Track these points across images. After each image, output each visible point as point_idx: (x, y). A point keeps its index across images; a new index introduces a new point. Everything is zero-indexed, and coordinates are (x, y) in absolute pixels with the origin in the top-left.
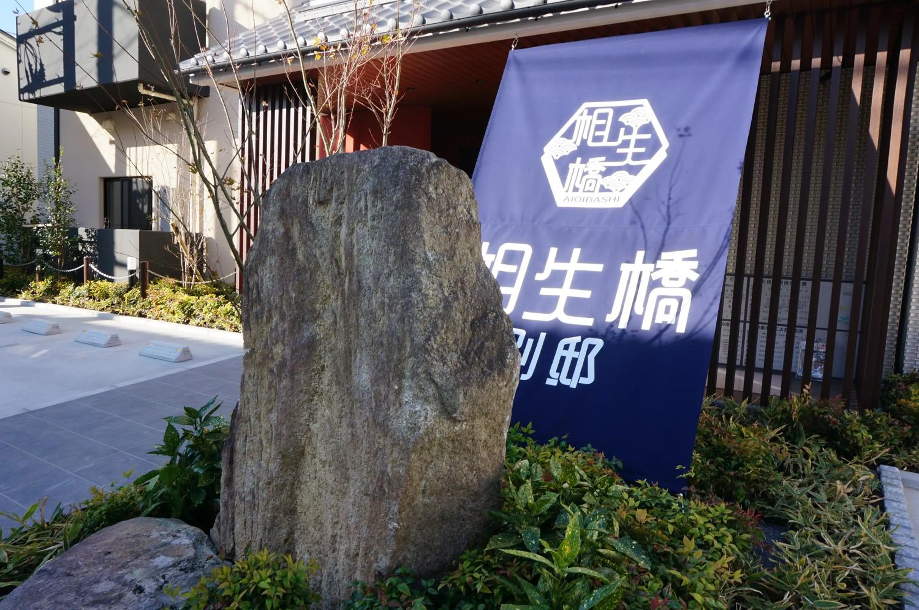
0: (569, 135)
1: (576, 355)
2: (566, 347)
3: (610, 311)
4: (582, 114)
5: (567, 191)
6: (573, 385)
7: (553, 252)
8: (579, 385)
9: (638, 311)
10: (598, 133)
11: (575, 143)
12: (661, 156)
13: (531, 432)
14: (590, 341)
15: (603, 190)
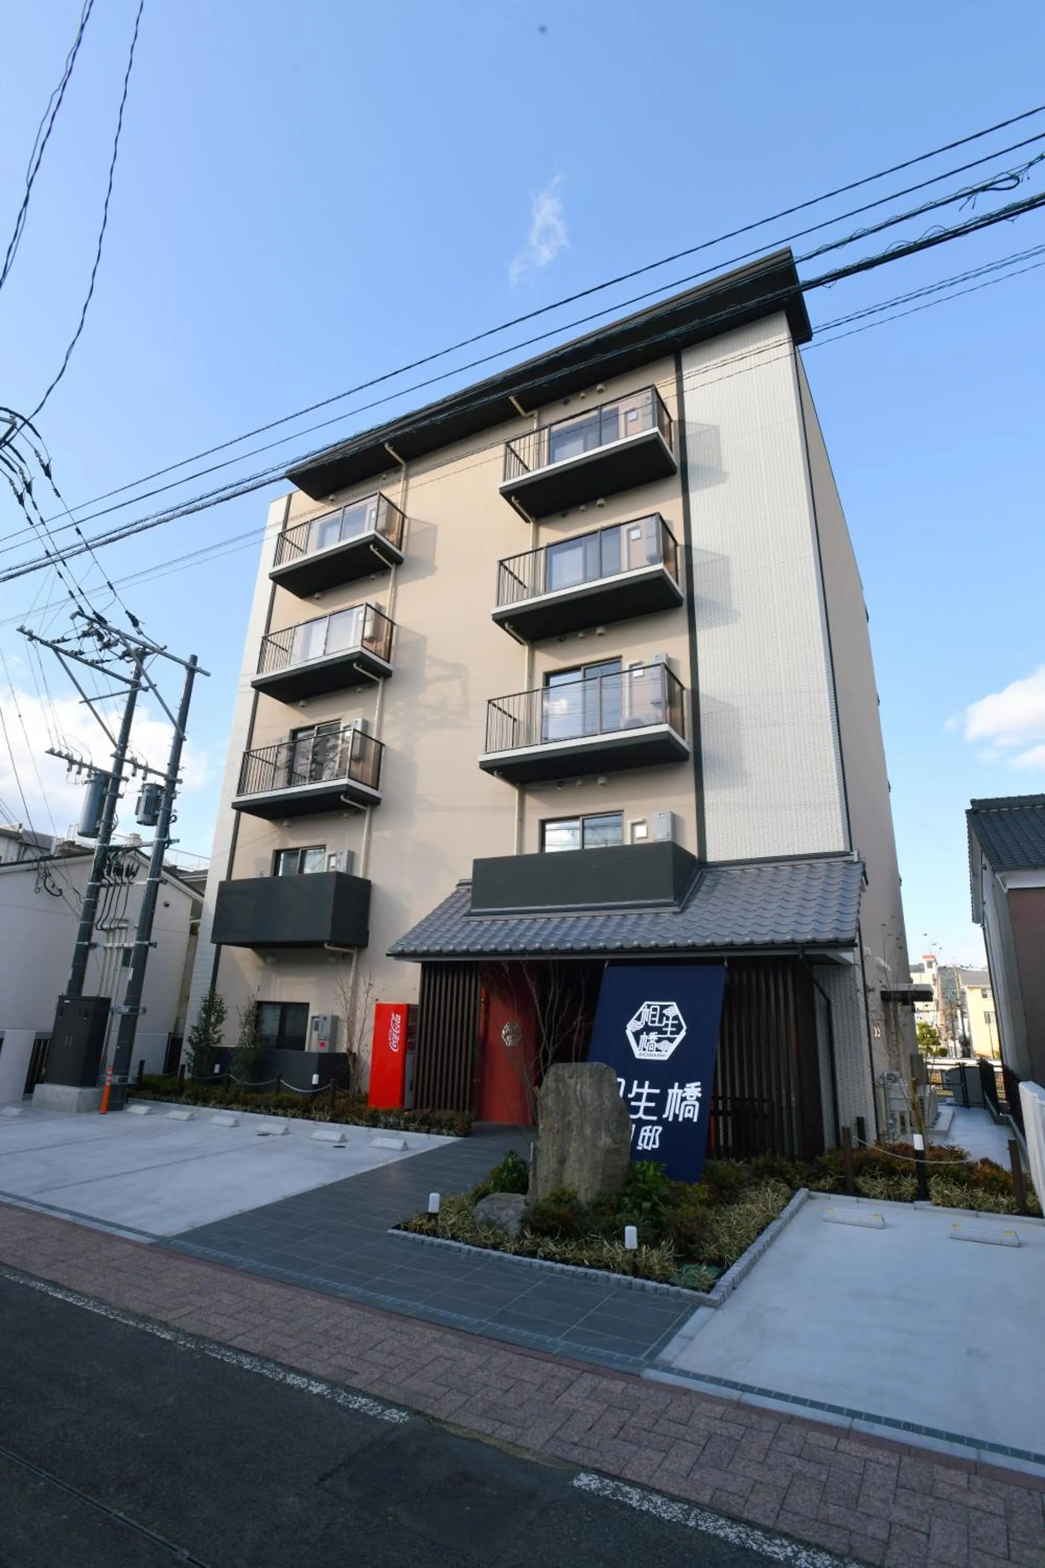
0: (639, 1019)
1: (650, 1134)
2: (645, 1131)
3: (664, 1113)
4: (644, 1008)
5: (640, 1050)
6: (650, 1149)
7: (636, 1082)
8: (652, 1149)
9: (677, 1112)
10: (653, 1019)
11: (642, 1024)
12: (683, 1033)
14: (656, 1127)
15: (657, 1050)
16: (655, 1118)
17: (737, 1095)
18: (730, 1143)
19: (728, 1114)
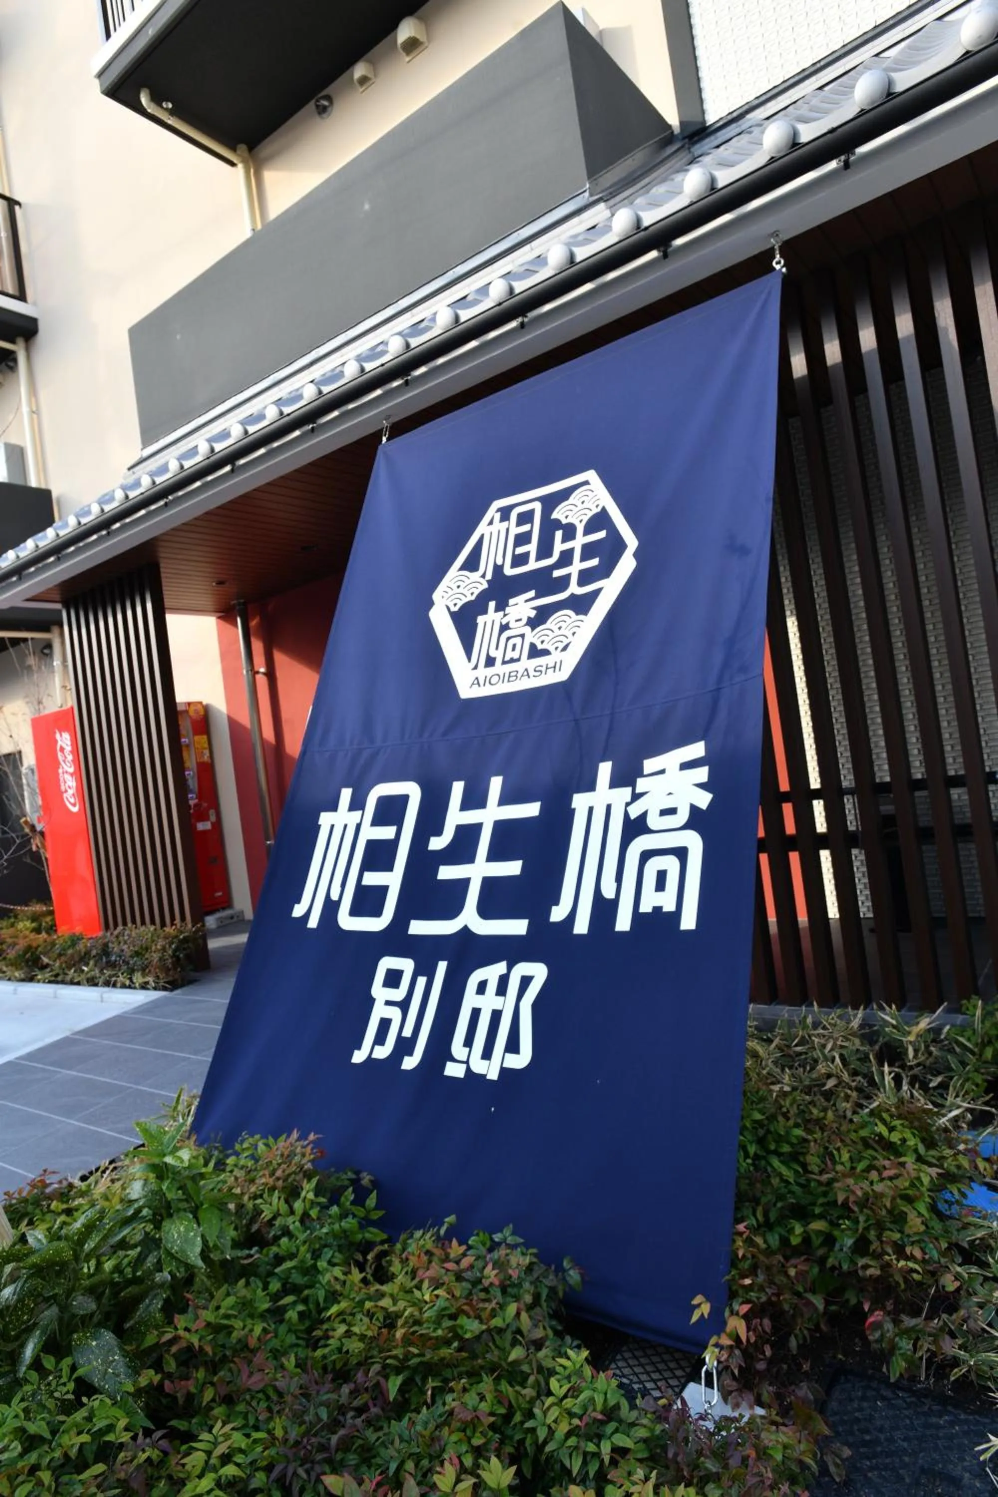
0: (472, 564)
1: (497, 1003)
2: (482, 988)
3: (556, 900)
4: (491, 523)
5: (476, 668)
6: (493, 1075)
7: (458, 789)
8: (504, 1071)
9: (608, 892)
10: (520, 550)
11: (483, 576)
12: (626, 565)
13: (376, 1215)
14: (523, 969)
15: (535, 652)
16: (518, 927)
17: (883, 773)
18: (865, 909)
19: (853, 840)
